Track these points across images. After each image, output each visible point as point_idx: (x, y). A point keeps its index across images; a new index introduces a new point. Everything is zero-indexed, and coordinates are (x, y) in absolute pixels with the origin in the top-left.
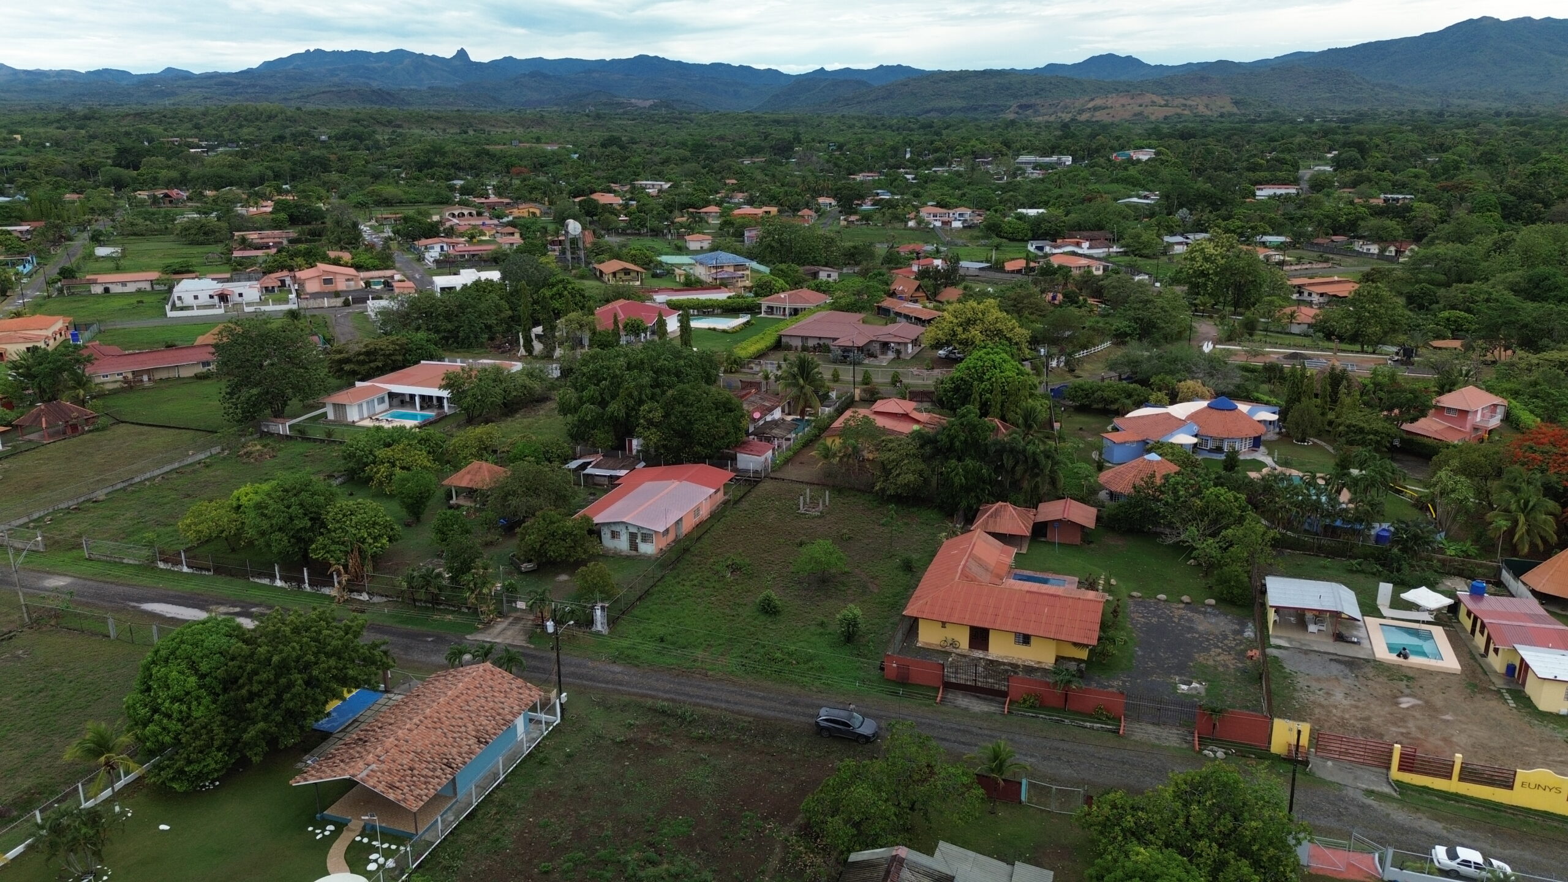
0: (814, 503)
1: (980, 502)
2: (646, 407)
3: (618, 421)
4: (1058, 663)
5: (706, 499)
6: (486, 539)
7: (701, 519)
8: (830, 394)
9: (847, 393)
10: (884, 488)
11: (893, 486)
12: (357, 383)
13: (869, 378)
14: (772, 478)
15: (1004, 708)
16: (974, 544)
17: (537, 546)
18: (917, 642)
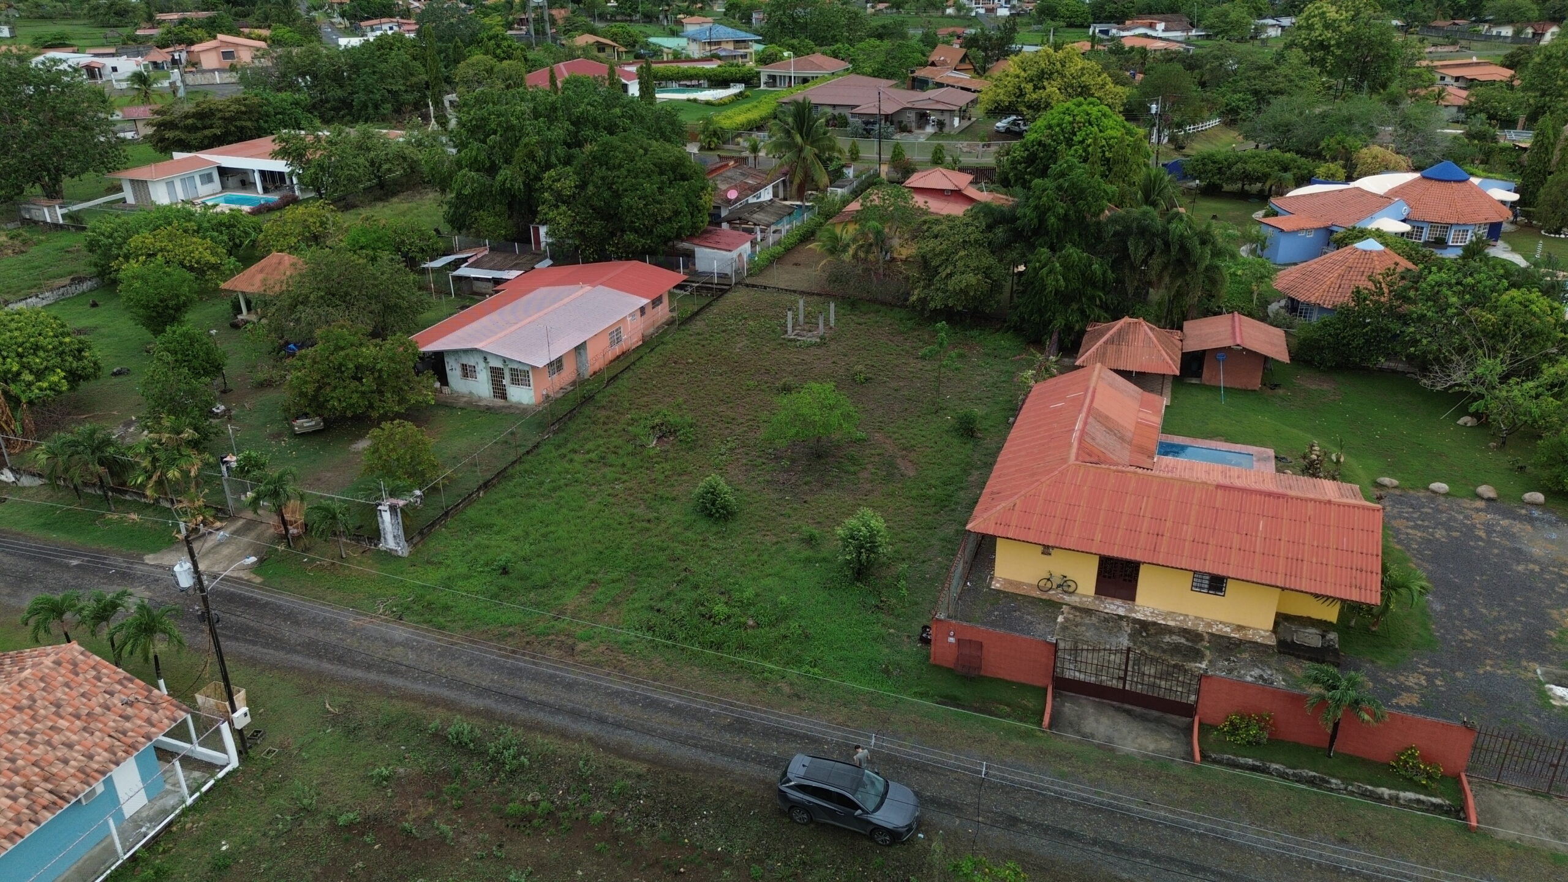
0: (811, 321)
1: (1086, 318)
2: (552, 172)
3: (514, 196)
4: (1280, 629)
5: (632, 315)
6: (261, 376)
7: (625, 348)
8: (845, 170)
9: (869, 170)
10: (925, 298)
11: (940, 294)
12: (174, 154)
13: (900, 153)
14: (747, 286)
15: (1191, 744)
16: (1094, 392)
17: (310, 389)
18: (992, 579)
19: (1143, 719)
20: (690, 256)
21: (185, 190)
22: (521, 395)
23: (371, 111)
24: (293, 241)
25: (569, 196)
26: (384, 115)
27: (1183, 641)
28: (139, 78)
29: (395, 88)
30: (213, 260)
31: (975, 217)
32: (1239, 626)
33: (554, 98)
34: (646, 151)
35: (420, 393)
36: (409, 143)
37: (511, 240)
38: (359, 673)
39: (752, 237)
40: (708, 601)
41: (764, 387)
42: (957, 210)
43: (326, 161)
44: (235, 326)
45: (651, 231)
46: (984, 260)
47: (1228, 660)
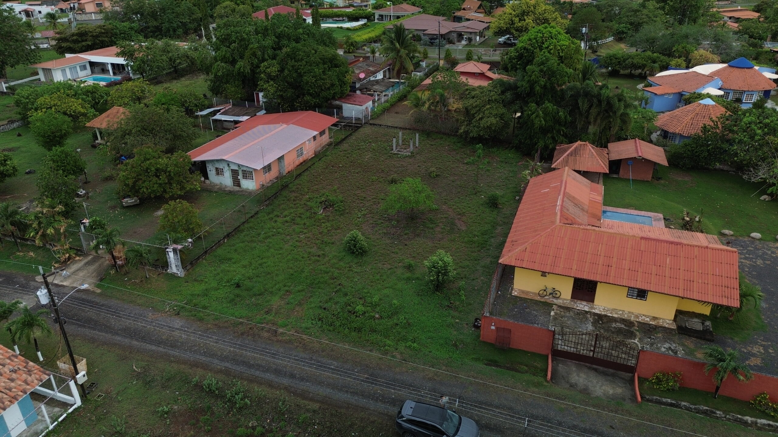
0: (406, 143)
2: (265, 63)
3: (245, 76)
4: (678, 319)
5: (309, 140)
6: (107, 174)
7: (305, 158)
8: (421, 63)
9: (434, 63)
10: (468, 131)
11: (476, 129)
12: (66, 54)
13: (450, 54)
14: (371, 124)
15: (634, 390)
16: (566, 183)
17: (130, 182)
18: (512, 289)
19: (605, 374)
20: (340, 108)
21: (71, 74)
22: (248, 185)
23: (171, 33)
24: (126, 100)
25: (275, 76)
26: (179, 35)
27: (623, 326)
28: (51, 16)
29: (184, 21)
30: (82, 110)
31: (495, 87)
32: (654, 317)
33: (267, 23)
34: (316, 51)
35: (192, 184)
36: (190, 49)
37: (243, 100)
38: (154, 348)
39: (373, 98)
40: (353, 303)
41: (381, 180)
42: (484, 83)
43: (146, 58)
44: (94, 147)
45: (319, 95)
46: (500, 110)
47: (650, 338)
